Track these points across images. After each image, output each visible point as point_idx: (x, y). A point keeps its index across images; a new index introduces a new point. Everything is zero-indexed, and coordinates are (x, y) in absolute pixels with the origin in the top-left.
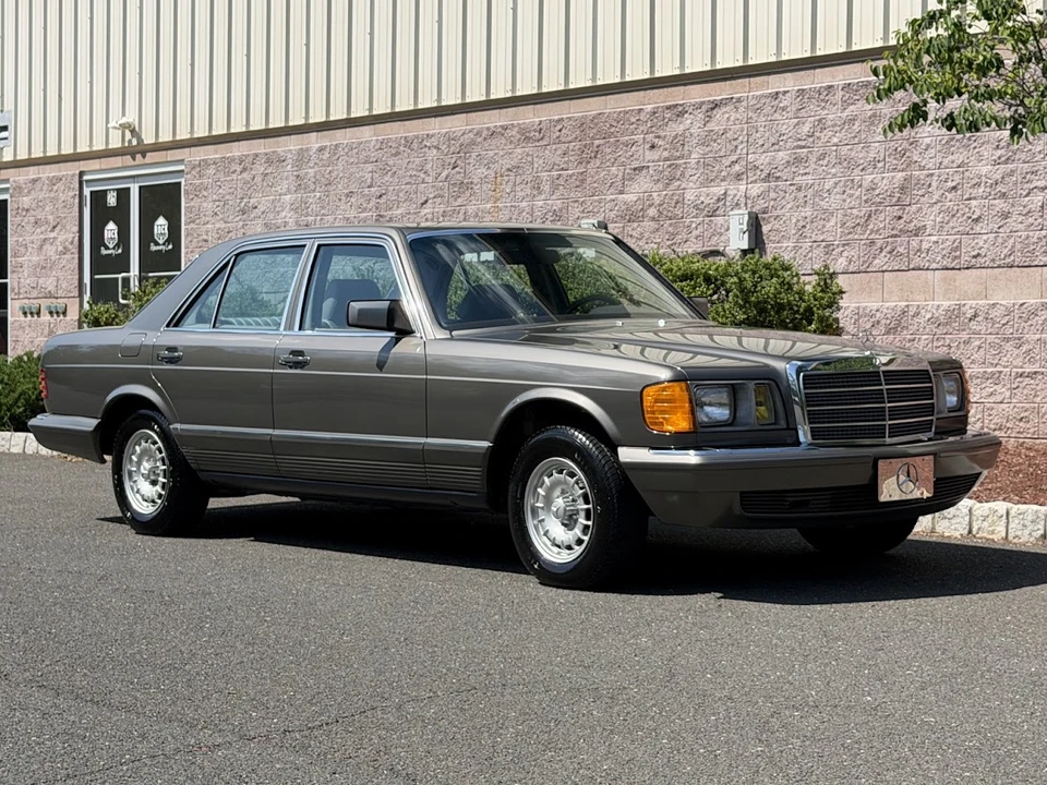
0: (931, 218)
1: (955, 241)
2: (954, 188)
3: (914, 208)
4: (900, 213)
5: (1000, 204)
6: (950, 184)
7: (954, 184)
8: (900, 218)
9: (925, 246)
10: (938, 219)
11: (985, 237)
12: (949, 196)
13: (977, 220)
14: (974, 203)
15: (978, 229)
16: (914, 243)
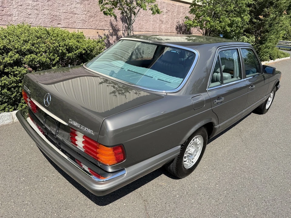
0: (15, 12)
1: (23, 19)
2: (21, 5)
3: (8, 8)
4: (3, 9)
5: (36, 12)
6: (19, 4)
7: (21, 4)
8: (3, 10)
9: (14, 19)
10: (17, 13)
11: (33, 19)
12: (20, 7)
13: (30, 14)
14: (28, 10)
15: (30, 16)
16: (10, 18)
